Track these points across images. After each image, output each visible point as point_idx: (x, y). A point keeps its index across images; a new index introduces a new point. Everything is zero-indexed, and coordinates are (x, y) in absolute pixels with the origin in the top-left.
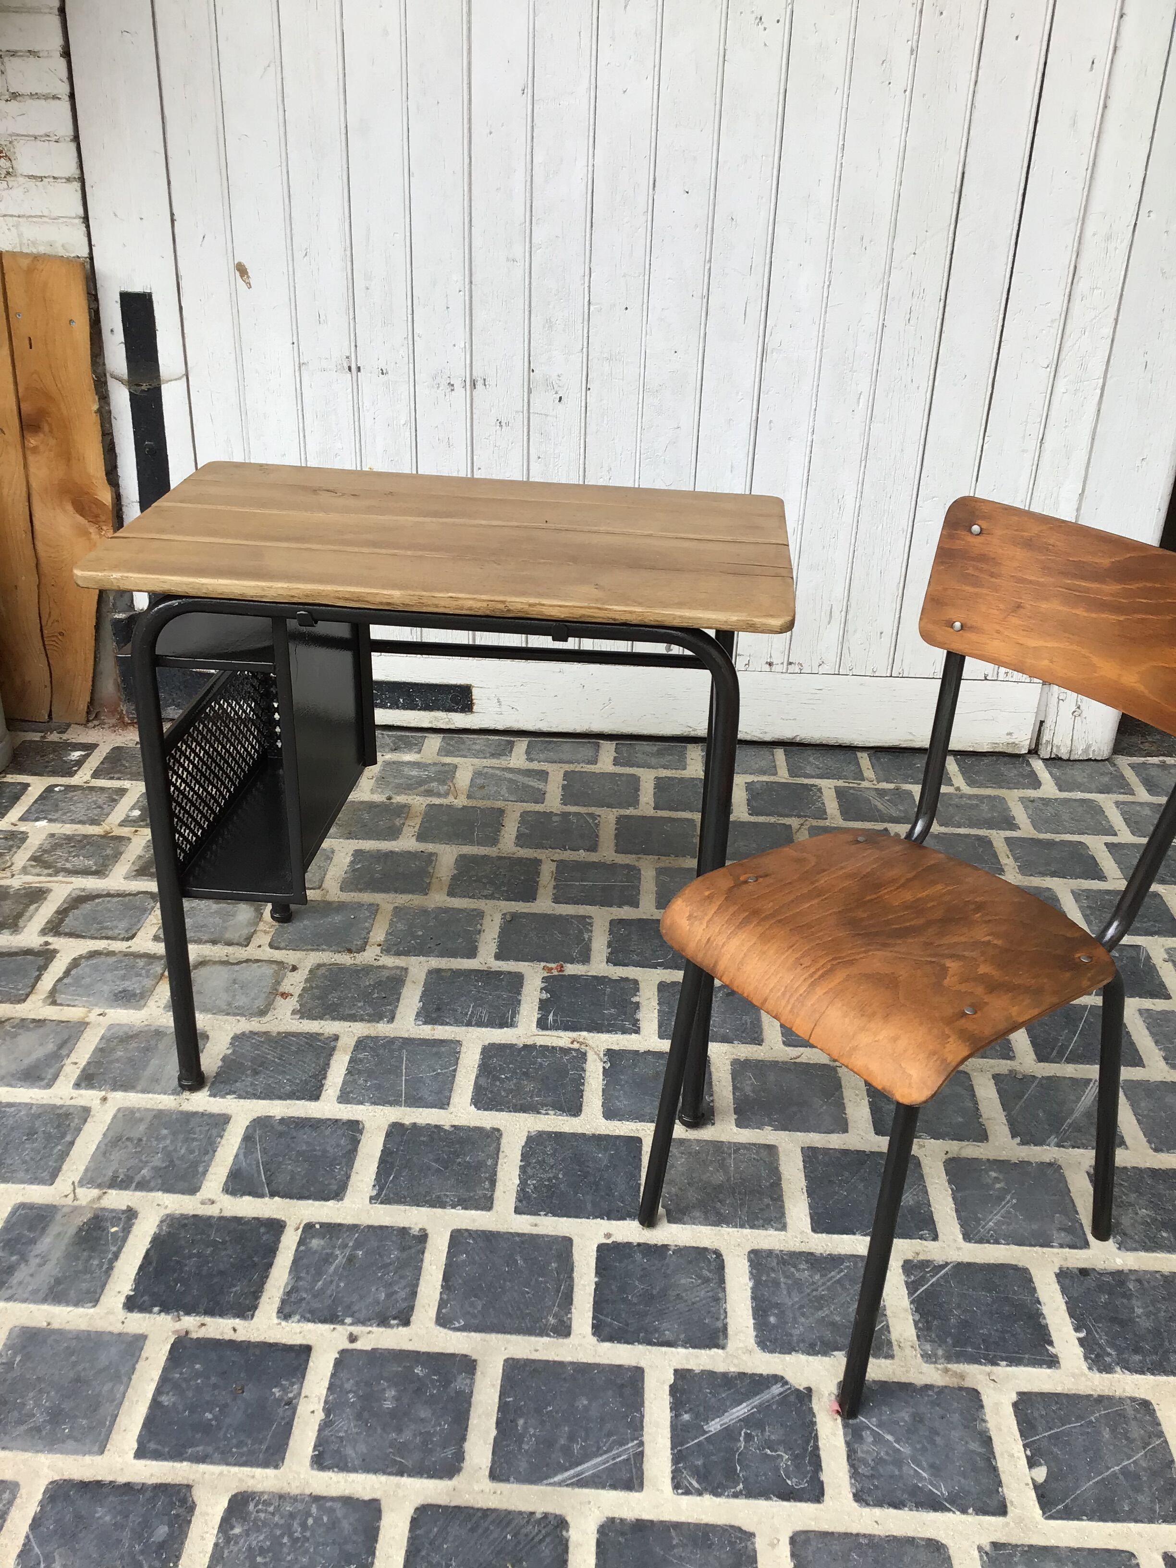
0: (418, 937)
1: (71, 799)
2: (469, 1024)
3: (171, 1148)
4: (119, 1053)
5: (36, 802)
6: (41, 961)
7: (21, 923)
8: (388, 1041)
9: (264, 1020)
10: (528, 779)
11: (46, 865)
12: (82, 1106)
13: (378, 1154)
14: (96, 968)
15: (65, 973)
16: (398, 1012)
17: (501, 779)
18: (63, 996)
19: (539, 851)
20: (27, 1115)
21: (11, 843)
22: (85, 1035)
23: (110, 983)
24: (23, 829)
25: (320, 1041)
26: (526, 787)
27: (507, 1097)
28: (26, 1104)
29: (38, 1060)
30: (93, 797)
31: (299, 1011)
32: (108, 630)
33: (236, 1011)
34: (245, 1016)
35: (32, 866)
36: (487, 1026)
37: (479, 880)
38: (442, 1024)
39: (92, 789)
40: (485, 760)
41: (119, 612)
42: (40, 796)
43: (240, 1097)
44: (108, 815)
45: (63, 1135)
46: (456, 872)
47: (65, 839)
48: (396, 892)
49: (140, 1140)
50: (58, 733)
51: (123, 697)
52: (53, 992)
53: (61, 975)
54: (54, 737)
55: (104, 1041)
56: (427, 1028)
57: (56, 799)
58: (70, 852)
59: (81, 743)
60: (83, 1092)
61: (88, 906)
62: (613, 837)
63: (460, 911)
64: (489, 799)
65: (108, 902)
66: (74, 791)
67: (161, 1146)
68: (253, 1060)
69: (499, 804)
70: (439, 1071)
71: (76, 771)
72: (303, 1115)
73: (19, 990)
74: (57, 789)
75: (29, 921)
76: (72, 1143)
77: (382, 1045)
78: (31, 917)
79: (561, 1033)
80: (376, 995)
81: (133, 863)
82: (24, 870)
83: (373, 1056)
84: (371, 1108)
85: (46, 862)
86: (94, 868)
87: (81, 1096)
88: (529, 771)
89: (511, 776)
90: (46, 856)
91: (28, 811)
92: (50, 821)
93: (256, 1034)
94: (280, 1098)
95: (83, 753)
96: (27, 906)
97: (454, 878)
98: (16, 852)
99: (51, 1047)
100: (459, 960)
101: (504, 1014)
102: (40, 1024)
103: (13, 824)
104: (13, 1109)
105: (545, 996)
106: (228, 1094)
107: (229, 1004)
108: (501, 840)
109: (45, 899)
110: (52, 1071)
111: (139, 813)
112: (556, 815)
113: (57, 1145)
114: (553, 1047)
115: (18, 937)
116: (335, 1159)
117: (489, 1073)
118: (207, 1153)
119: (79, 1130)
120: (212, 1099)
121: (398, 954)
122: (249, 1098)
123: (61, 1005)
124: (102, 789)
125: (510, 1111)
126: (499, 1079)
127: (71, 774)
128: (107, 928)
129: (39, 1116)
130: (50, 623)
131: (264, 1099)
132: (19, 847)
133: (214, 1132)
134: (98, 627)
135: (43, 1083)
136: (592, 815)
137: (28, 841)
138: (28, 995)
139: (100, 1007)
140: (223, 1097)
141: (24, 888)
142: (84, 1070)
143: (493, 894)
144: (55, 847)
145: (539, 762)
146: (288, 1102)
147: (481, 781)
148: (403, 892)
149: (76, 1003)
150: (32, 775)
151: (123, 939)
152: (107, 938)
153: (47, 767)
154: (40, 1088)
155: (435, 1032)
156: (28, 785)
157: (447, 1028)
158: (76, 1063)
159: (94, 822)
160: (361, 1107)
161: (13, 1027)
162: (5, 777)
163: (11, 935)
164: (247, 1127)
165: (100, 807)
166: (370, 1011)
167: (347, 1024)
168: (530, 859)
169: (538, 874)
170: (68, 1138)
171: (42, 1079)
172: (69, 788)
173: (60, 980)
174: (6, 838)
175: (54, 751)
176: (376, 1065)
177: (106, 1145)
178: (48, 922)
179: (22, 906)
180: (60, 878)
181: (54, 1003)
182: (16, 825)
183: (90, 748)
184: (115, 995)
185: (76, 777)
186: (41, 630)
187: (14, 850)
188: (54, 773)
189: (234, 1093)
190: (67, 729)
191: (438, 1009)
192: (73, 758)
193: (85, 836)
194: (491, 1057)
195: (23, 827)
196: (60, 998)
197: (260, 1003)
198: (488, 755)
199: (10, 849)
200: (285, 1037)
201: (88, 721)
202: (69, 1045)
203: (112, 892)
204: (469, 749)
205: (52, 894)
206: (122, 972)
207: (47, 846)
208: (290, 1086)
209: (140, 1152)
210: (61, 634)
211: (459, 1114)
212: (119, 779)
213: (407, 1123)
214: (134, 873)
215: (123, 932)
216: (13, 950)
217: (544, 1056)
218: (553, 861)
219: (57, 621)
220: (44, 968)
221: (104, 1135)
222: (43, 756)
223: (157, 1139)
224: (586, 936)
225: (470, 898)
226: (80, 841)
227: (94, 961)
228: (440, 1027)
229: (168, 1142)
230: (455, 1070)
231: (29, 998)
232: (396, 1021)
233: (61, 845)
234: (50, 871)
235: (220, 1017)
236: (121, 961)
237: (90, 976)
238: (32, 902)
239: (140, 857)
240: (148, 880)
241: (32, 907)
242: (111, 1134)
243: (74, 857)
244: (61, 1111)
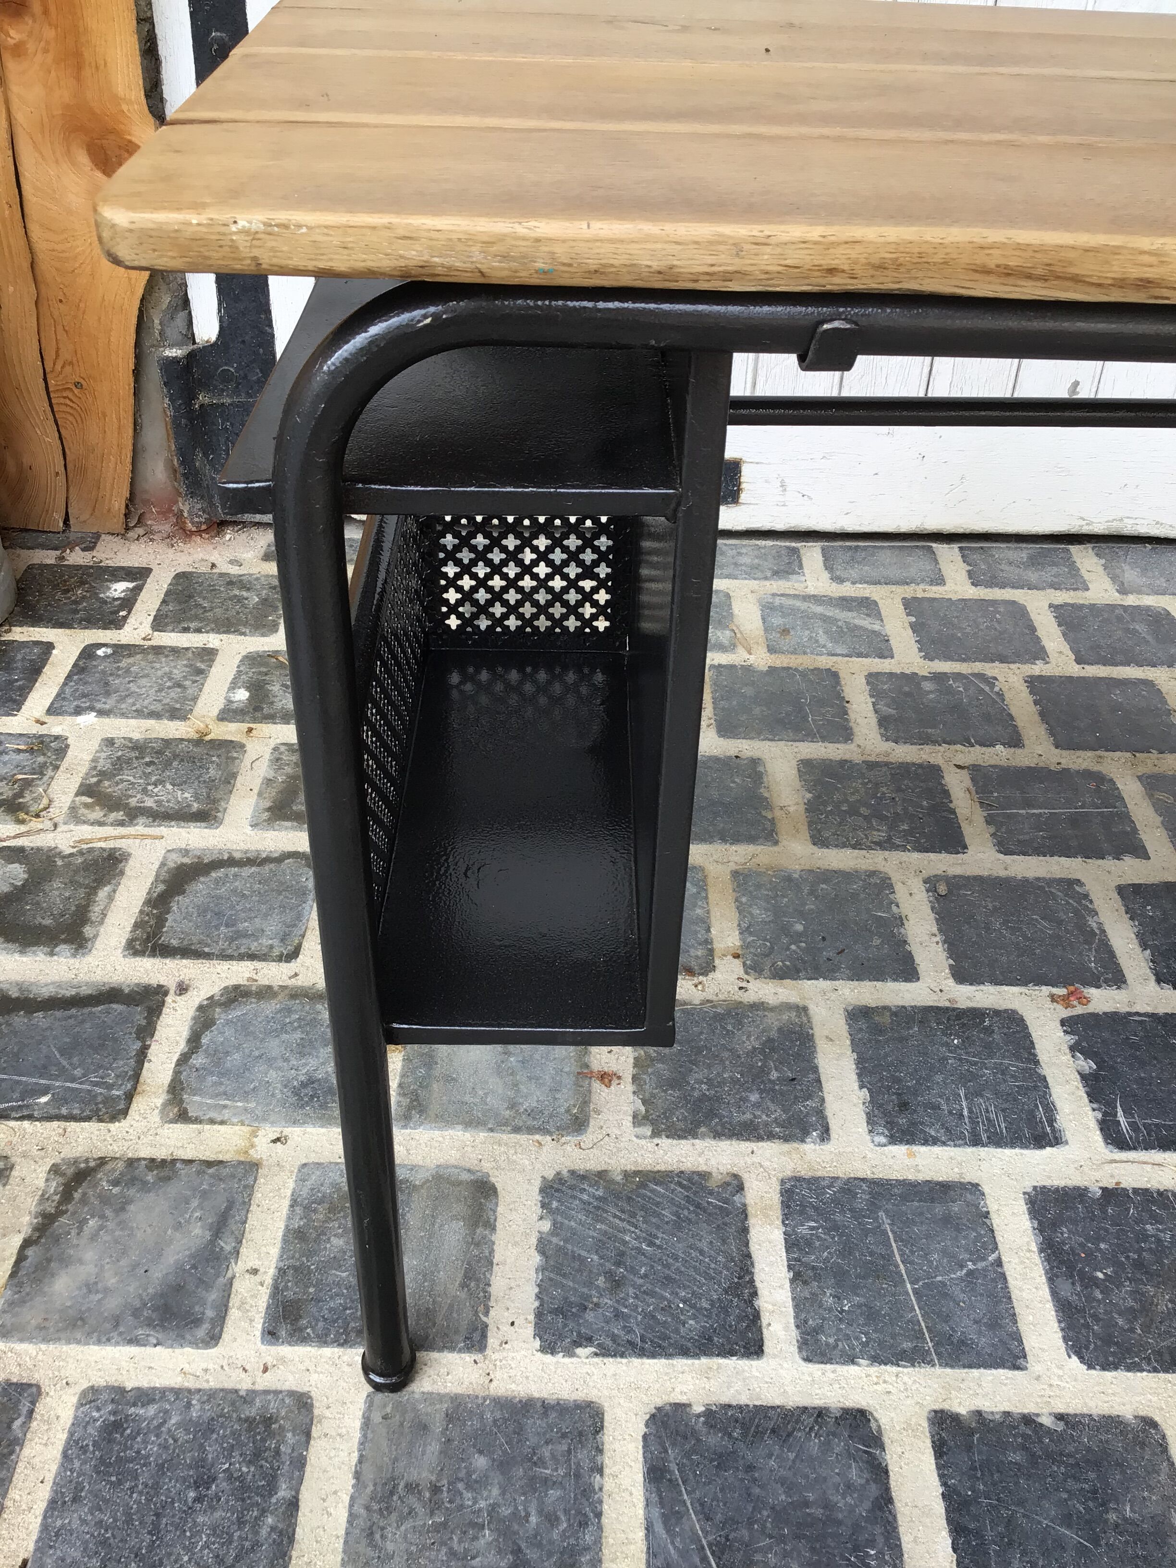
0: (799, 935)
1: (128, 671)
2: (976, 1142)
3: (505, 1511)
4: (335, 1241)
5: (69, 677)
6: (139, 1016)
7: (88, 931)
8: (842, 1190)
9: (589, 1137)
10: (850, 614)
11: (110, 803)
12: (292, 1393)
13: (939, 1508)
14: (244, 1027)
15: (189, 1041)
16: (829, 1113)
17: (807, 618)
18: (197, 1098)
19: (927, 748)
20: (185, 1425)
21: (41, 759)
22: (258, 1195)
23: (280, 1063)
24: (56, 730)
25: (711, 1193)
26: (854, 629)
27: (1132, 1330)
28: (177, 1392)
29: (180, 1268)
30: (164, 666)
31: (646, 1117)
32: (154, 376)
33: (530, 1122)
34: (550, 1133)
35: (86, 806)
36: (1012, 1145)
37: (853, 811)
38: (925, 1143)
39: (158, 650)
40: (767, 583)
41: (171, 346)
42: (75, 665)
43: (604, 1352)
44: (195, 699)
45: (272, 1487)
46: (809, 796)
47: (133, 749)
48: (724, 840)
49: (436, 1489)
50: (83, 550)
51: (183, 490)
52: (176, 1089)
53: (182, 1046)
54: (77, 557)
55: (298, 1210)
56: (900, 1150)
57: (103, 672)
58: (147, 776)
59: (123, 568)
60: (286, 1350)
61: (200, 888)
62: (1037, 718)
63: (847, 876)
64: (805, 653)
65: (235, 875)
66: (130, 656)
67: (482, 1504)
68: (599, 1246)
69: (824, 662)
70: (970, 1265)
71: (125, 618)
72: (744, 1399)
73: (110, 1087)
74: (100, 652)
75: (102, 922)
76: (294, 1505)
77: (835, 1200)
78: (104, 916)
79: (1156, 1156)
80: (774, 1075)
81: (260, 794)
82: (74, 815)
83: (828, 1230)
84: (875, 1370)
85: (109, 796)
86: (196, 806)
87: (283, 1360)
88: (843, 599)
89: (819, 609)
90: (107, 783)
91: (59, 696)
92: (101, 713)
93: (583, 1177)
94: (685, 1352)
95: (131, 585)
96: (92, 891)
97: (812, 808)
98: (52, 778)
99: (198, 1232)
100: (891, 985)
101: (1032, 1115)
102: (166, 1172)
103: (38, 721)
104: (151, 1410)
105: (1088, 1066)
106: (577, 1344)
107: (513, 1106)
108: (856, 730)
109: (122, 873)
110: (213, 1296)
111: (247, 694)
112: (925, 678)
113: (263, 1512)
114: (1160, 1193)
115: (89, 959)
116: (856, 1528)
117: (1071, 1267)
118: (584, 1524)
119: (300, 1463)
120: (548, 1358)
121: (780, 975)
122: (622, 1356)
123: (197, 1121)
124: (175, 651)
125: (1155, 1370)
126: (1096, 1282)
127: (117, 624)
128: (244, 935)
129: (206, 1429)
130: (58, 367)
131: (653, 1356)
132: (57, 768)
133: (582, 1455)
134: (137, 373)
135: (201, 1332)
136: (981, 676)
137: (70, 753)
138: (129, 1097)
139: (273, 1123)
140: (569, 1353)
141: (81, 853)
142: (276, 1290)
143: (889, 839)
144: (119, 764)
145: (854, 583)
146: (704, 1360)
147: (777, 621)
148: (736, 839)
149: (226, 1114)
150: (54, 627)
151: (280, 959)
152: (252, 957)
153: (76, 611)
154: (195, 1344)
155: (918, 1161)
156: (50, 646)
157: (937, 1150)
158: (255, 1272)
159: (176, 714)
160: (852, 1369)
161: (115, 1183)
162: (9, 631)
163: (74, 956)
164: (645, 1437)
165: (179, 685)
166: (778, 1113)
167: (745, 1146)
168: (920, 766)
169: (946, 793)
170: (283, 1492)
171: (197, 1322)
172: (121, 650)
173: (184, 1059)
174: (31, 751)
175: (82, 583)
176: (841, 1254)
177: (368, 1508)
178: (136, 926)
179: (81, 893)
180: (140, 828)
181: (183, 1117)
182: (43, 723)
183: (139, 575)
184: (296, 1092)
185: (127, 628)
186: (45, 379)
187: (49, 772)
188: (90, 622)
189: (588, 1340)
190: (96, 543)
191: (904, 1106)
192: (116, 595)
193: (167, 742)
194: (1055, 1225)
195: (57, 727)
196: (194, 1102)
197: (566, 1100)
198: (769, 574)
199: (40, 771)
200: (643, 1185)
201: (127, 529)
202: (233, 1226)
203: (237, 855)
204: (736, 564)
205: (131, 862)
206: (298, 1035)
207: (104, 764)
208: (694, 1317)
209: (444, 1525)
210: (77, 385)
211: (1055, 1382)
212: (198, 631)
213: (963, 1410)
214: (266, 815)
215: (276, 942)
216: (85, 991)
217: (1156, 1219)
218: (959, 767)
219: (71, 363)
220: (147, 1031)
221: (357, 1475)
222: (68, 591)
223: (469, 1487)
224: (1092, 923)
225: (854, 847)
226: (160, 753)
227: (235, 1013)
228: (923, 1149)
229: (495, 1491)
230: (999, 1263)
231: (134, 1106)
232: (833, 1134)
233: (129, 761)
234: (120, 815)
235: (505, 1137)
236: (289, 1011)
237: (238, 1048)
238: (100, 882)
239: (268, 782)
240: (292, 828)
241: (103, 894)
242: (369, 1475)
243: (155, 784)
244: (250, 1412)
